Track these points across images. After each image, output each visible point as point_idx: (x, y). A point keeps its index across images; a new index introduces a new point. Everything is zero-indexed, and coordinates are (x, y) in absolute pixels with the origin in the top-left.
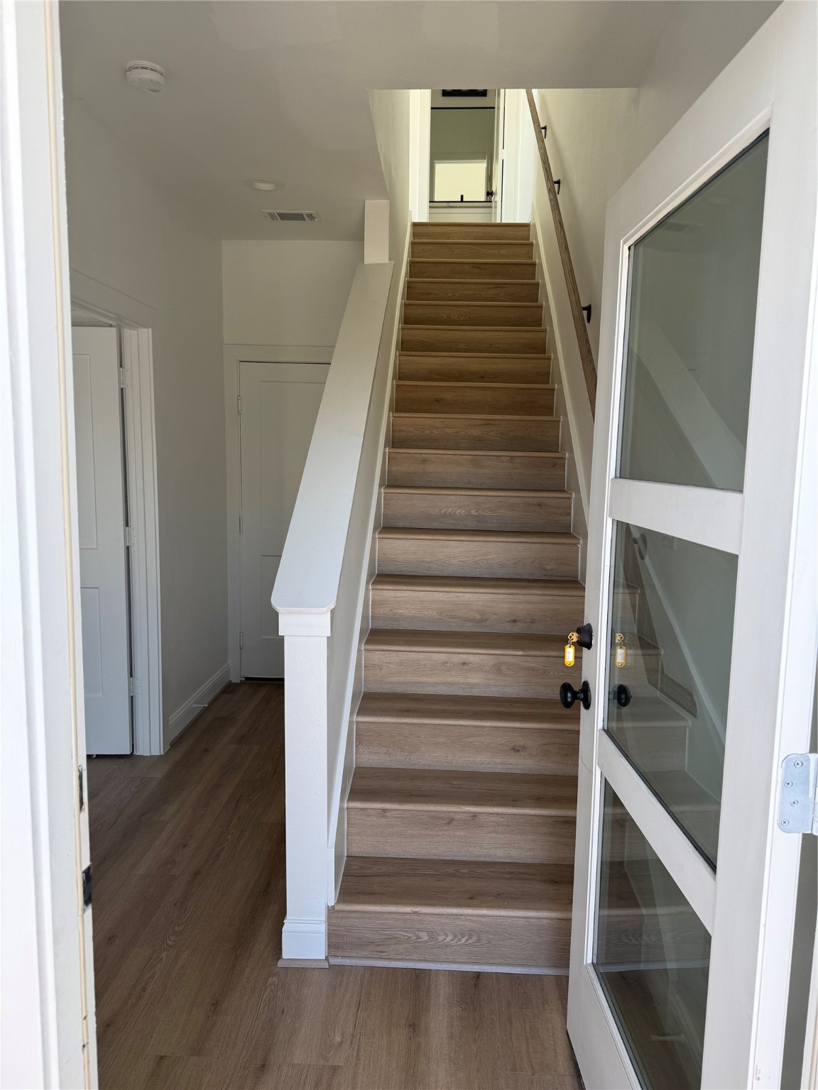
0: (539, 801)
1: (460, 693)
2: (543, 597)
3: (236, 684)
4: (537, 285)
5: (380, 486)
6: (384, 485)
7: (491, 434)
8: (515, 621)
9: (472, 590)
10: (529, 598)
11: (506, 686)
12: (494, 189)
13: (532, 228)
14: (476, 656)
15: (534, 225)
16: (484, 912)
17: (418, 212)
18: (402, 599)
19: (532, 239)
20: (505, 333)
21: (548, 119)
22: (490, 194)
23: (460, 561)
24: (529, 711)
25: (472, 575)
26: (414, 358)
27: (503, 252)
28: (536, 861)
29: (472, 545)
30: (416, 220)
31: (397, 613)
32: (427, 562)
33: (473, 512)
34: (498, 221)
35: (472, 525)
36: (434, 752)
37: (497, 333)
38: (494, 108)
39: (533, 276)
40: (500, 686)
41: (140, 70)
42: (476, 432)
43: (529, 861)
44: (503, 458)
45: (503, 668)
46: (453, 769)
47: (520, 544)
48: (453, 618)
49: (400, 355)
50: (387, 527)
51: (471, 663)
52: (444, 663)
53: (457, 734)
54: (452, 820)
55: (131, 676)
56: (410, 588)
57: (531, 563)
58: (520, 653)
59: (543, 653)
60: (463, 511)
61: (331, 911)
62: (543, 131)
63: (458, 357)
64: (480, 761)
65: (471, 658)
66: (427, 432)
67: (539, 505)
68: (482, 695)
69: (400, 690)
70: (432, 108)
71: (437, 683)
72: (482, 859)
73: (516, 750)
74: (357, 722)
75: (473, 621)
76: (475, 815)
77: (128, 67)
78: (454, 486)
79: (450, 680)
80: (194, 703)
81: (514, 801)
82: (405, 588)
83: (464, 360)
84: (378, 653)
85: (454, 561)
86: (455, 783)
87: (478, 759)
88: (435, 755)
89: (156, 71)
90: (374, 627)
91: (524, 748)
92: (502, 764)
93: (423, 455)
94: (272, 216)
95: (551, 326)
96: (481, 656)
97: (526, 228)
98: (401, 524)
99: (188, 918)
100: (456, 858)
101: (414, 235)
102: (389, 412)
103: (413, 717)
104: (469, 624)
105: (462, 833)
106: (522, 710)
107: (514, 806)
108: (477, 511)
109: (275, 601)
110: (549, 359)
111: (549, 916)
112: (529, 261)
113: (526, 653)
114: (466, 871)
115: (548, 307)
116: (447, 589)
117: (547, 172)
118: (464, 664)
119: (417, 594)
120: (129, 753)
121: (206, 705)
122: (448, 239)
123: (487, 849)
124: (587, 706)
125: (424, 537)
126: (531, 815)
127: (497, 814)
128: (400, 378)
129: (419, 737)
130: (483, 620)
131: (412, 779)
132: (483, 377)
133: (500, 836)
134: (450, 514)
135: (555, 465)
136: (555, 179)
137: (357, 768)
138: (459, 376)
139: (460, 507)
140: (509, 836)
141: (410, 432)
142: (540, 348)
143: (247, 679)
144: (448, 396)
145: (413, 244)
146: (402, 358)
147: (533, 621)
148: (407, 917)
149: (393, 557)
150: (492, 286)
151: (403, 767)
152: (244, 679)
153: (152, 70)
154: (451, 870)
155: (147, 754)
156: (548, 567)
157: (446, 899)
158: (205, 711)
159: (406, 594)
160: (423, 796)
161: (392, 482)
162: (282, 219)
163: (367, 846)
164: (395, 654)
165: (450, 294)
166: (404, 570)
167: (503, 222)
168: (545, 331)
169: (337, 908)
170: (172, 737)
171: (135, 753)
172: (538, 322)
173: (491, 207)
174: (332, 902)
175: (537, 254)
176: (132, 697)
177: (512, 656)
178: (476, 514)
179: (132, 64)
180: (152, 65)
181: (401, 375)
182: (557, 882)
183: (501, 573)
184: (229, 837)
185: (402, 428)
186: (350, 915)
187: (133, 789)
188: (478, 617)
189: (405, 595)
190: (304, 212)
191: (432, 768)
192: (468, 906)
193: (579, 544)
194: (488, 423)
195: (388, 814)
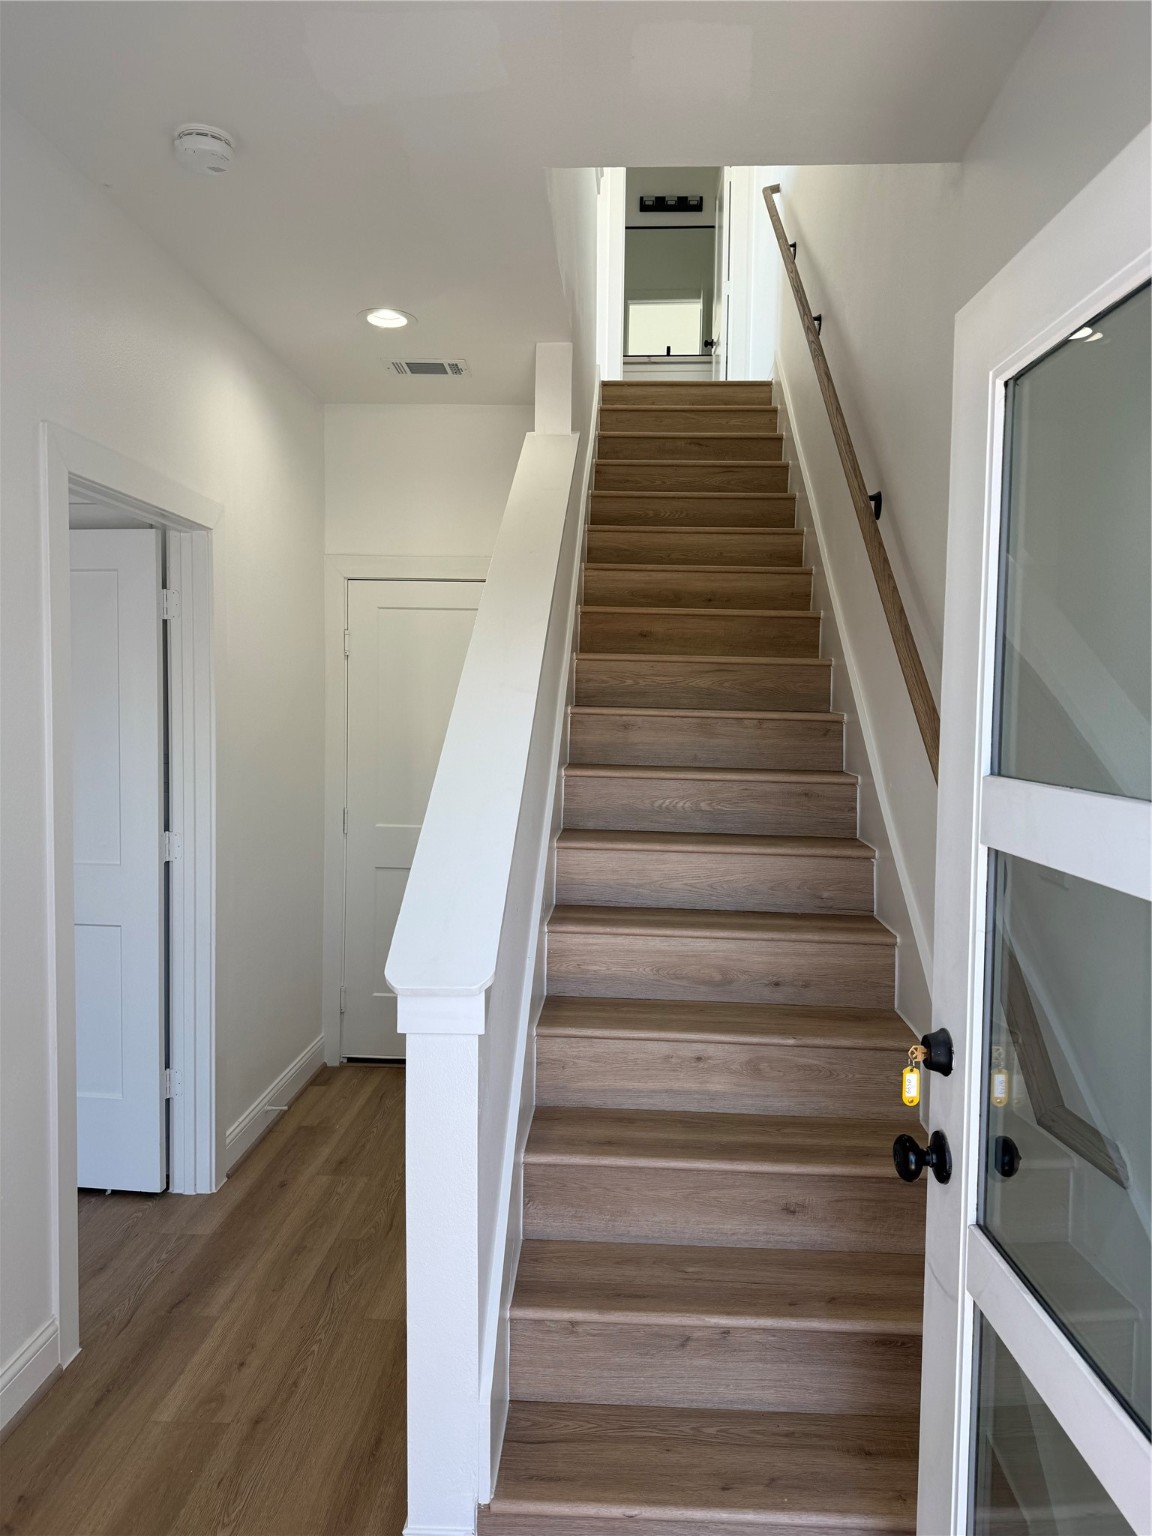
0: (834, 1303)
1: (692, 1107)
2: (822, 946)
3: (334, 1069)
4: (786, 468)
5: (560, 766)
6: (565, 764)
7: (727, 684)
8: (777, 984)
9: (707, 933)
10: (799, 947)
11: (768, 1096)
12: (715, 338)
13: (774, 388)
14: (719, 1046)
15: (779, 384)
16: (750, 1516)
17: (609, 367)
18: (594, 947)
19: (776, 403)
20: (742, 537)
21: (799, 232)
22: (708, 344)
23: (686, 884)
24: (809, 1141)
25: (706, 906)
26: (608, 573)
27: (733, 422)
28: (832, 1411)
29: (704, 860)
30: (606, 378)
31: (589, 971)
32: (633, 886)
33: (704, 806)
34: (722, 378)
35: (701, 825)
36: (654, 1215)
37: (728, 537)
38: (713, 227)
39: (779, 455)
40: (757, 1096)
41: (195, 138)
42: (704, 682)
43: (818, 1410)
44: (746, 722)
45: (764, 1066)
46: (685, 1243)
47: (780, 858)
48: (677, 978)
49: (586, 569)
50: (570, 830)
51: (710, 1058)
52: (667, 1058)
53: (691, 1185)
54: (688, 1339)
55: (167, 1065)
56: (608, 930)
57: (799, 888)
58: (791, 1042)
59: (828, 1042)
60: (688, 804)
61: (483, 1512)
62: (792, 249)
63: (672, 571)
64: (731, 1229)
65: (711, 1050)
66: (629, 682)
67: (806, 795)
68: (728, 1111)
69: (595, 1102)
70: (627, 228)
71: (654, 1091)
72: (737, 1407)
73: (789, 1211)
74: (526, 1165)
75: (709, 983)
76: (726, 1332)
77: (176, 134)
78: (672, 764)
79: (676, 1085)
80: (263, 1103)
81: (792, 1304)
82: (600, 929)
83: (680, 575)
84: (559, 1040)
85: (677, 885)
86: (690, 1270)
87: (729, 1226)
88: (656, 1219)
89: (220, 139)
90: (552, 993)
91: (803, 1206)
92: (767, 1234)
93: (624, 717)
94: (397, 367)
95: (811, 524)
96: (726, 1047)
97: (765, 388)
98: (590, 825)
99: (240, 1511)
100: (694, 1405)
101: (604, 399)
102: (572, 652)
103: (617, 1154)
104: (703, 988)
105: (704, 1362)
106: (799, 1141)
107: (792, 1315)
108: (710, 805)
109: (393, 973)
110: (809, 573)
111: (863, 1526)
112: (771, 434)
113: (800, 1042)
114: (712, 1430)
115: (806, 499)
116: (668, 932)
117: (802, 303)
118: (699, 1059)
119: (620, 940)
120: (159, 1191)
121: (286, 1108)
122: (653, 404)
123: (747, 1389)
124: (944, 1176)
125: (629, 846)
126: (821, 1332)
127: (764, 1329)
128: (587, 602)
129: (628, 1189)
130: (726, 982)
131: (618, 1263)
132: (710, 600)
133: (769, 1366)
134: (667, 808)
135: (826, 732)
136: (814, 314)
137: (526, 1241)
138: (675, 599)
139: (682, 798)
140: (785, 1366)
141: (604, 682)
142: (794, 559)
143: (350, 1060)
144: (659, 628)
145: (602, 411)
146: (589, 573)
147: (806, 985)
148: (617, 1524)
149: (581, 877)
150: (717, 470)
151: (603, 1240)
152: (345, 1061)
153: (213, 137)
154: (686, 1428)
155: (189, 1192)
156: (825, 894)
157: (683, 1490)
158: (283, 1115)
159: (603, 940)
160: (637, 1296)
161: (576, 759)
162: (413, 372)
163: (544, 1385)
164: (586, 1042)
165: (658, 482)
166: (601, 899)
167: (729, 379)
168: (800, 534)
169: (495, 1508)
170: (230, 1162)
171: (170, 1190)
172: (788, 520)
173: (710, 363)
174: (486, 1498)
175: (785, 425)
176: (168, 1101)
177: (777, 1045)
178: (708, 808)
179: (184, 127)
180: (216, 131)
181: (587, 598)
182: (868, 1454)
183: (751, 904)
184: (315, 1348)
185: (591, 676)
186: (518, 1520)
187: (164, 1256)
188: (718, 977)
189: (598, 941)
190: (446, 361)
191: (650, 1242)
192: (722, 1505)
193: (874, 857)
194: (721, 669)
195: (580, 1329)
